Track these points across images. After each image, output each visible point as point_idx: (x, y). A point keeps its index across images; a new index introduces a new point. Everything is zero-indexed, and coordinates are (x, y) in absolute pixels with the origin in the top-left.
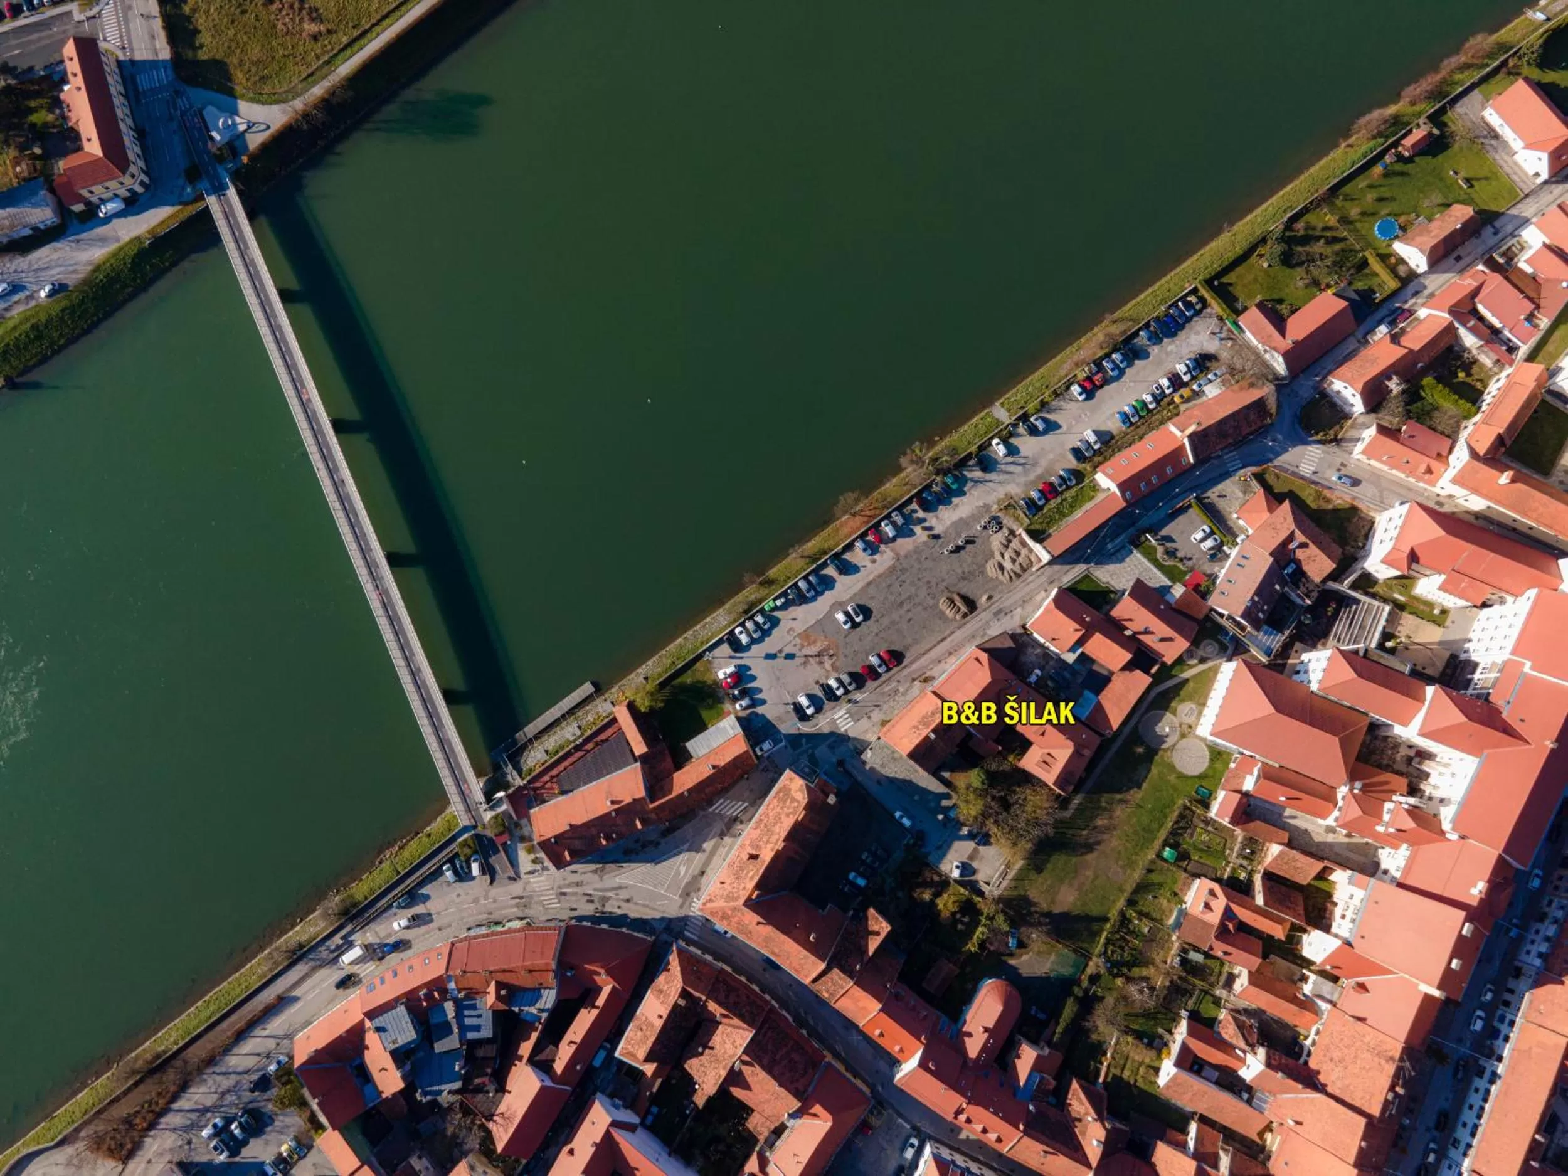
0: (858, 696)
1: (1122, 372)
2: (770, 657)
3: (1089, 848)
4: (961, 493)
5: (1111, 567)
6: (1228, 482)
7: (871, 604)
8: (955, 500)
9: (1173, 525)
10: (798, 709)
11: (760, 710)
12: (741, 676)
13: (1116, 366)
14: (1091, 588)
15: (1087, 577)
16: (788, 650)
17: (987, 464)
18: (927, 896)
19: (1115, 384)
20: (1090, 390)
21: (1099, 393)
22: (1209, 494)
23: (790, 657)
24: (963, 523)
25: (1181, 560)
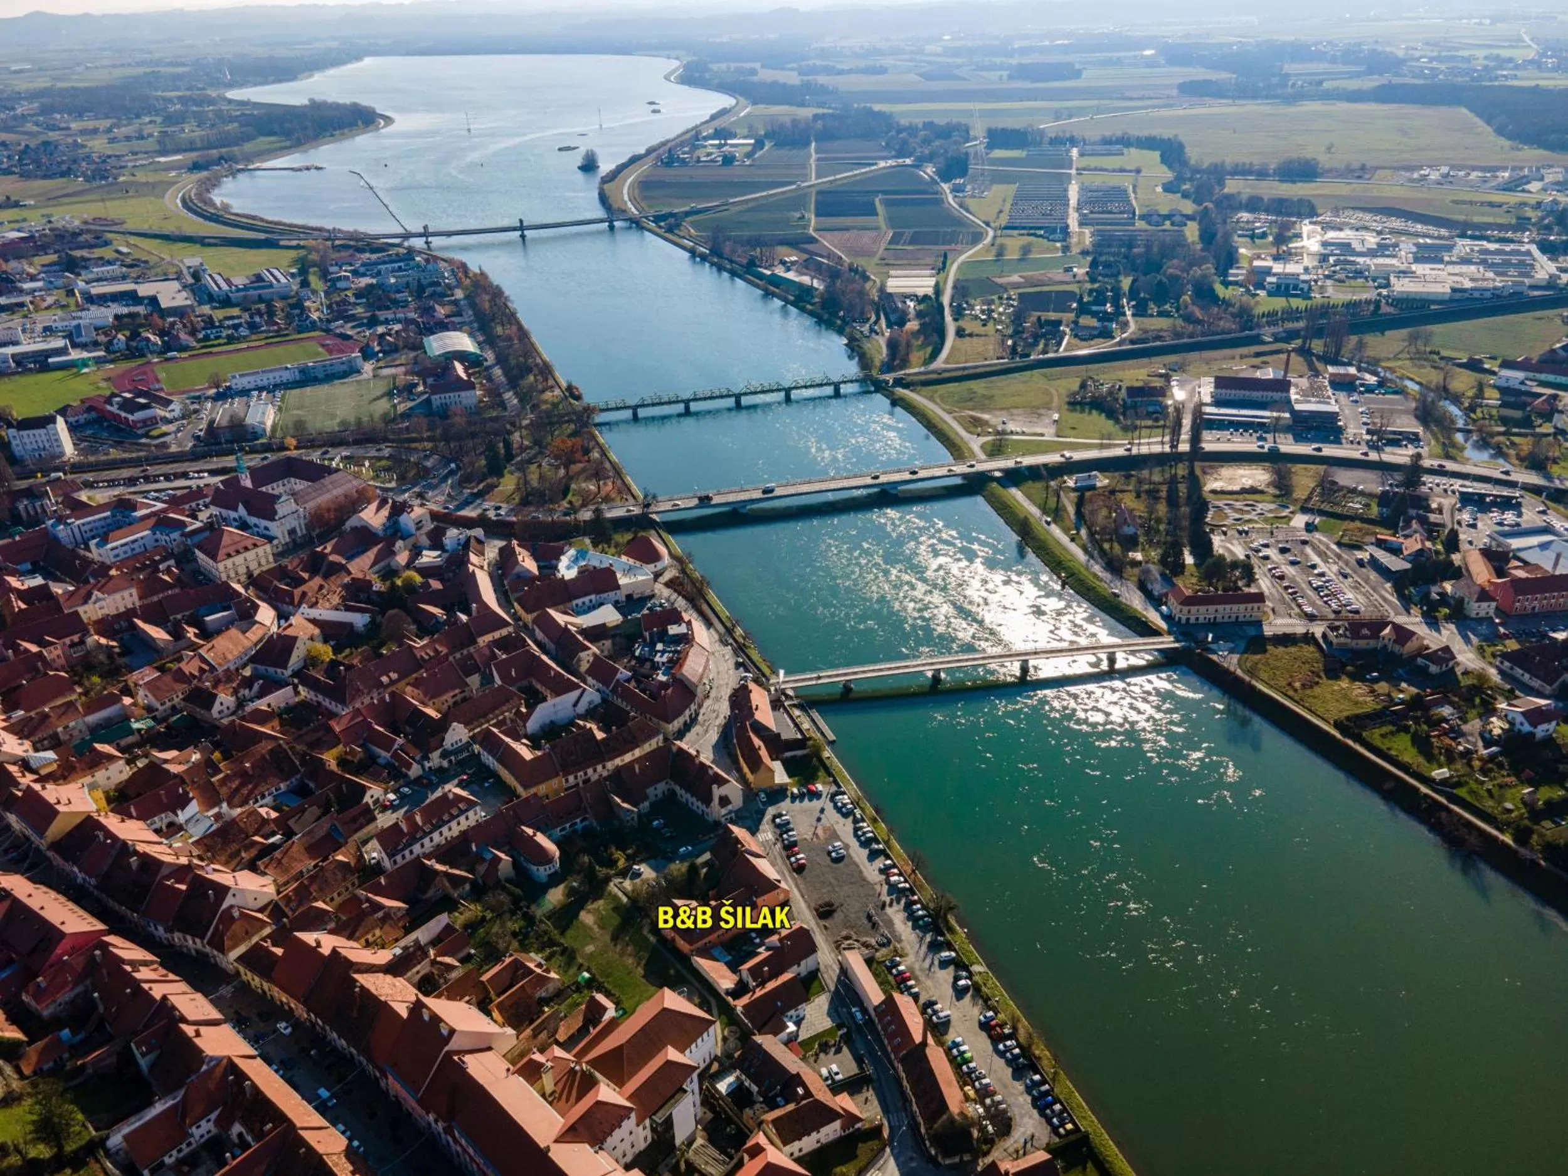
0: (779, 845)
1: (1001, 1054)
2: (822, 811)
3: (615, 938)
4: (914, 928)
5: (826, 1007)
6: (879, 1109)
7: (841, 865)
8: (910, 924)
9: (850, 1057)
10: (780, 815)
11: (788, 800)
12: (817, 795)
13: (1009, 1049)
14: (813, 990)
15: (822, 989)
16: (824, 821)
17: (934, 947)
18: (629, 851)
19: (991, 1048)
20: (985, 1026)
21: (984, 1034)
22: (871, 1092)
23: (819, 820)
24: (890, 923)
25: (817, 1055)
